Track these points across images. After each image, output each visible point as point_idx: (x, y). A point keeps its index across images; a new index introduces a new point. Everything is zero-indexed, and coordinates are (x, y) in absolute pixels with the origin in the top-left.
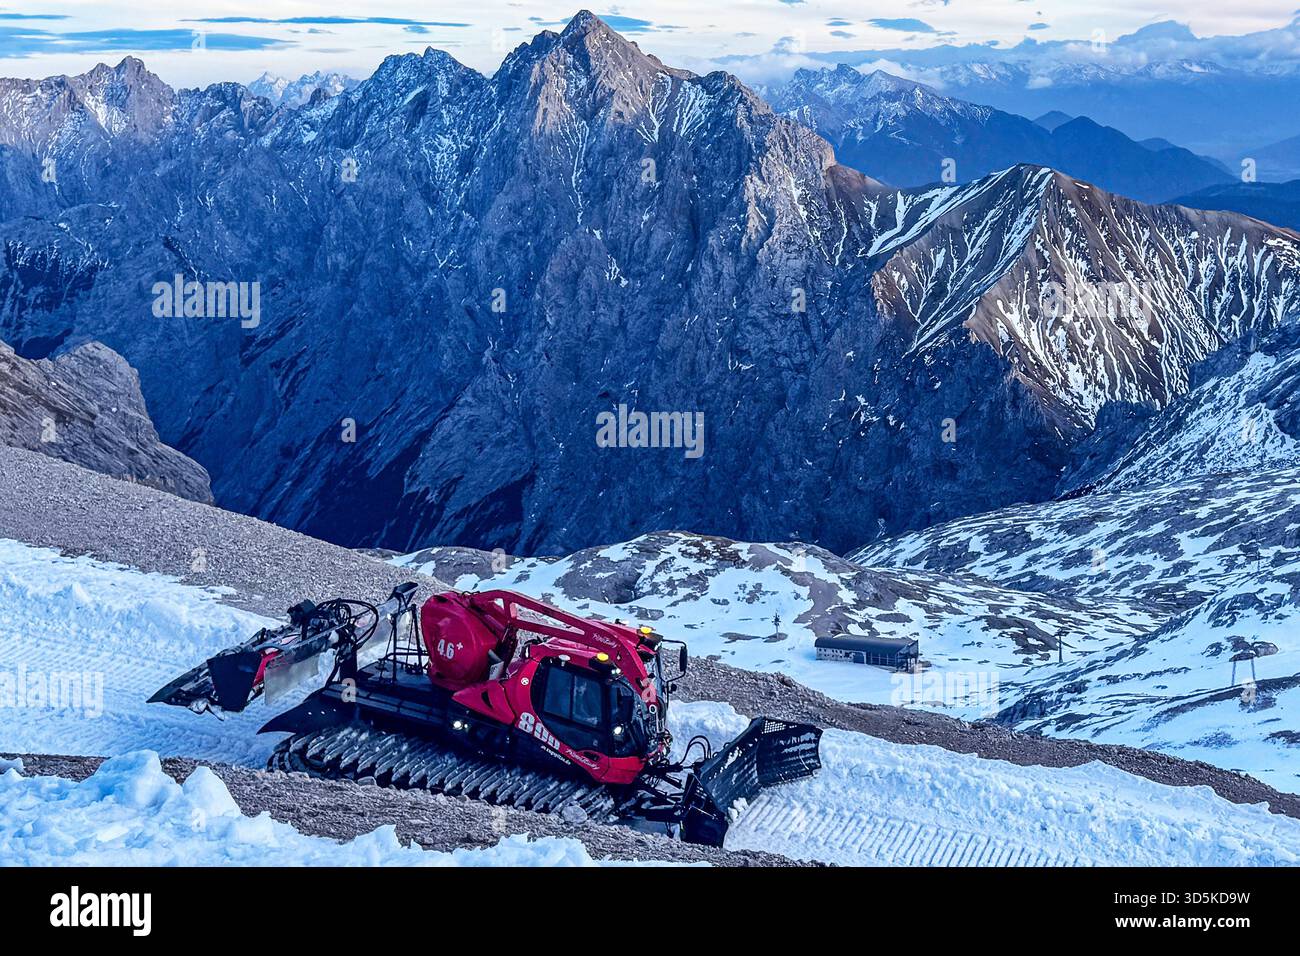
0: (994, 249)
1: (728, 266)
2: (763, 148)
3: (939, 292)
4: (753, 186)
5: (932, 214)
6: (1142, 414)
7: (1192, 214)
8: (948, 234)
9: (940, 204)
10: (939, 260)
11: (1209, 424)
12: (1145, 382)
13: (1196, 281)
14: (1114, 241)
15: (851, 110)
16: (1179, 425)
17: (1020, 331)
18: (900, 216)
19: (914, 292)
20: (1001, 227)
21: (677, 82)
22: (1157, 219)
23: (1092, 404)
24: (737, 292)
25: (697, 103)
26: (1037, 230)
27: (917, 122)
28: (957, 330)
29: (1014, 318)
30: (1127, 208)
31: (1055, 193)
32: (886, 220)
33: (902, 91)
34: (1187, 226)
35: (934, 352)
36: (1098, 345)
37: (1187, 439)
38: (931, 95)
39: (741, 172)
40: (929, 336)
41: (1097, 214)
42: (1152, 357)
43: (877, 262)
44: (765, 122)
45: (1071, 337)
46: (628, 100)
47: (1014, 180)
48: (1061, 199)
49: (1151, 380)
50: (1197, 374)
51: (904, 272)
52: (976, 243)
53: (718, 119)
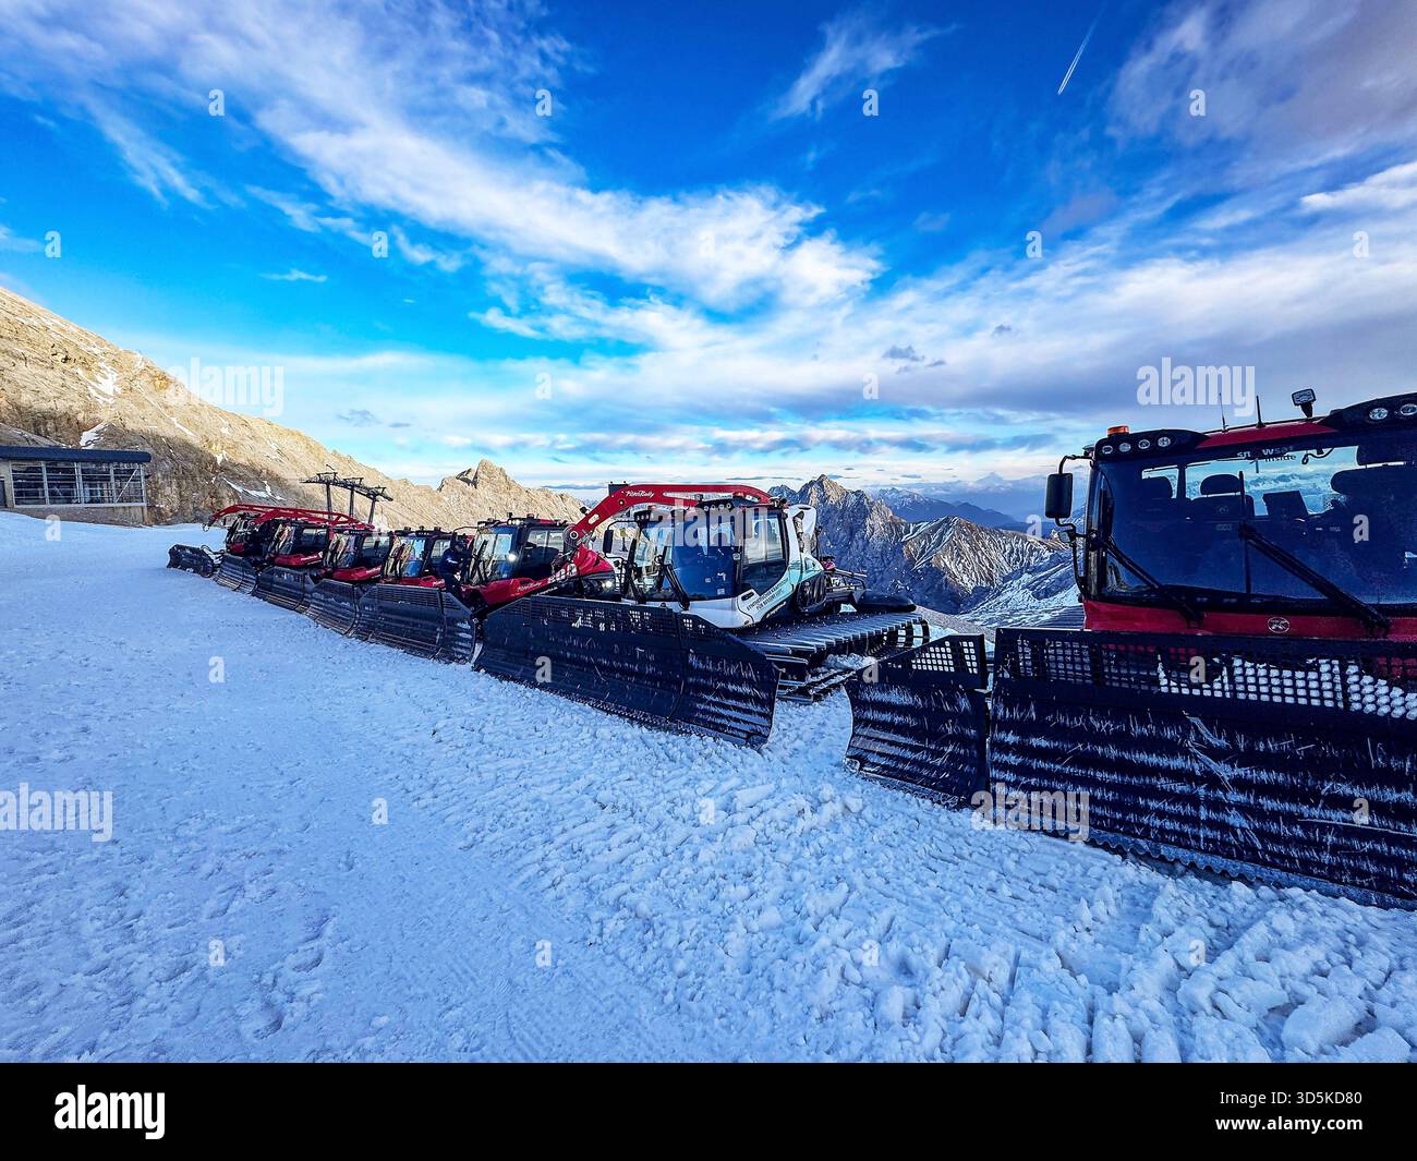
0: (940, 540)
1: (860, 543)
2: (871, 511)
3: (923, 552)
4: (868, 521)
5: (921, 530)
6: (988, 590)
7: (1004, 531)
8: (927, 536)
9: (924, 527)
10: (923, 543)
11: (1010, 594)
12: (988, 580)
13: (1005, 551)
14: (978, 538)
15: (896, 501)
16: (999, 594)
17: (948, 563)
18: (912, 528)
19: (915, 552)
20: (942, 534)
21: (847, 493)
22: (991, 532)
23: (970, 587)
24: (863, 550)
25: (853, 499)
26: (954, 535)
27: (915, 504)
28: (929, 564)
29: (946, 560)
30: (982, 529)
31: (959, 524)
32: (907, 531)
33: (911, 496)
34: (1001, 535)
35: (921, 569)
37: (1001, 598)
38: (919, 497)
39: (865, 517)
40: (920, 565)
41: (972, 531)
42: (990, 573)
43: (904, 543)
44: (872, 503)
45: (964, 566)
47: (947, 521)
48: (961, 526)
49: (990, 580)
50: (1005, 579)
51: (913, 546)
52: (934, 538)
53: (858, 503)
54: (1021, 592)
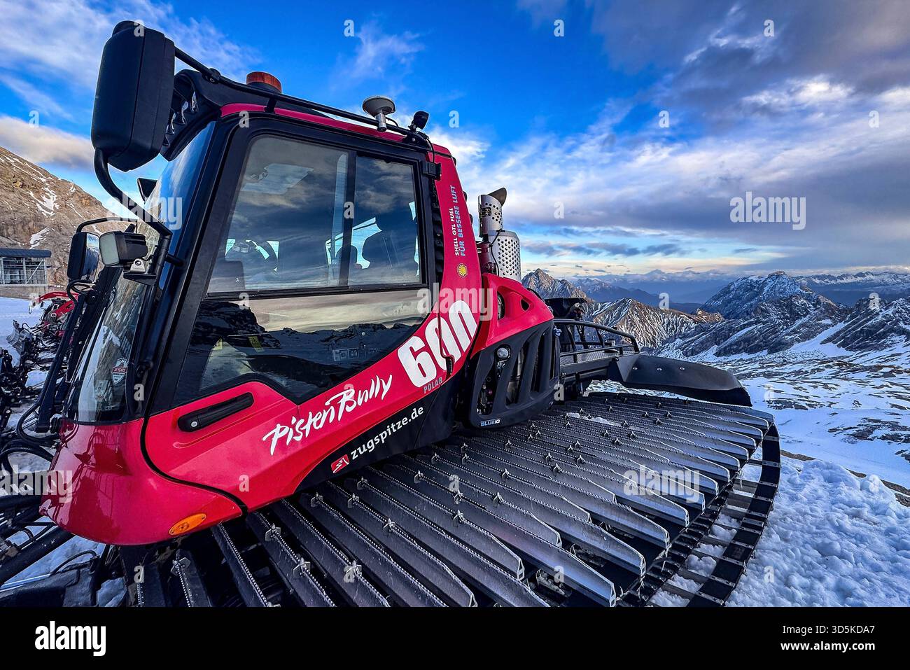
0: (619, 315)
3: (607, 323)
5: (606, 307)
7: (663, 309)
8: (609, 311)
9: (608, 305)
10: (607, 317)
12: (652, 343)
13: (664, 323)
14: (645, 314)
15: (589, 287)
18: (600, 308)
20: (620, 311)
21: (555, 282)
22: (654, 310)
25: (559, 285)
26: (628, 311)
27: (603, 289)
29: (623, 329)
30: (648, 308)
31: (632, 304)
32: (596, 308)
33: (600, 284)
34: (661, 312)
36: (642, 335)
38: (606, 284)
41: (642, 309)
42: (653, 338)
43: (594, 316)
44: (573, 289)
45: (635, 333)
46: (546, 284)
47: (624, 301)
48: (634, 305)
49: (653, 343)
50: (664, 342)
51: (600, 319)
52: (615, 313)
53: (563, 289)
54: (675, 351)
